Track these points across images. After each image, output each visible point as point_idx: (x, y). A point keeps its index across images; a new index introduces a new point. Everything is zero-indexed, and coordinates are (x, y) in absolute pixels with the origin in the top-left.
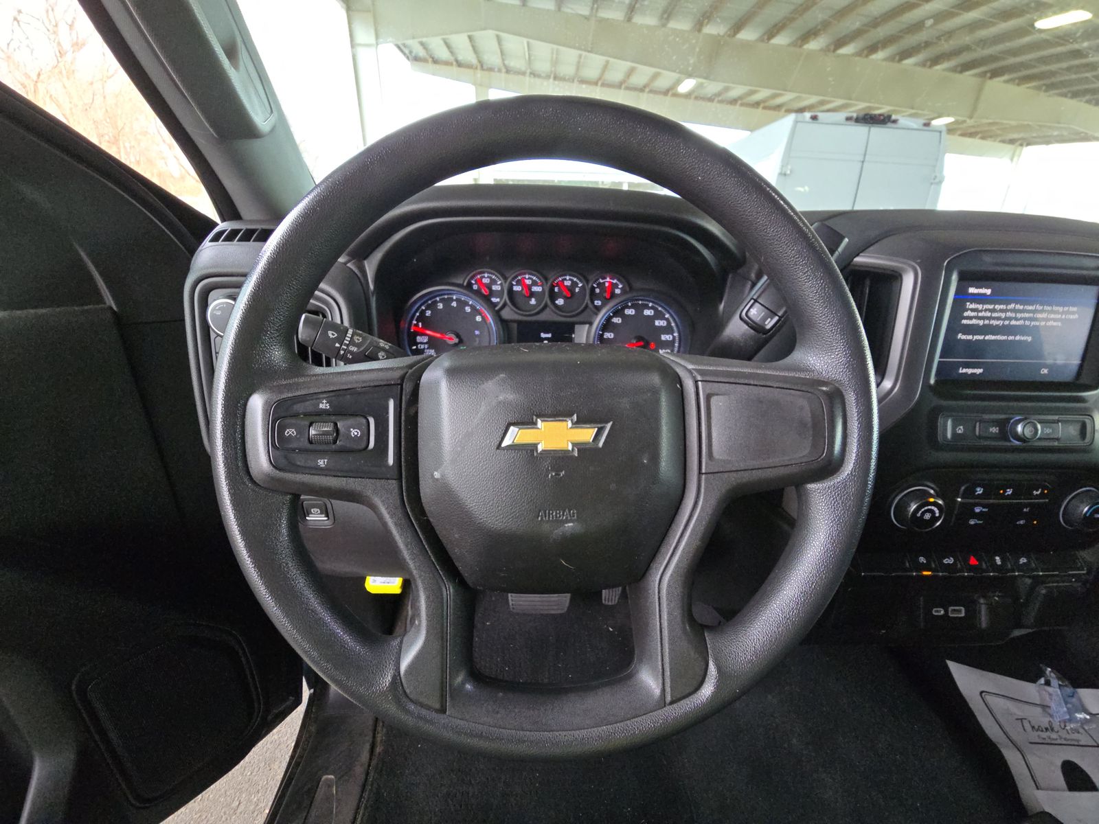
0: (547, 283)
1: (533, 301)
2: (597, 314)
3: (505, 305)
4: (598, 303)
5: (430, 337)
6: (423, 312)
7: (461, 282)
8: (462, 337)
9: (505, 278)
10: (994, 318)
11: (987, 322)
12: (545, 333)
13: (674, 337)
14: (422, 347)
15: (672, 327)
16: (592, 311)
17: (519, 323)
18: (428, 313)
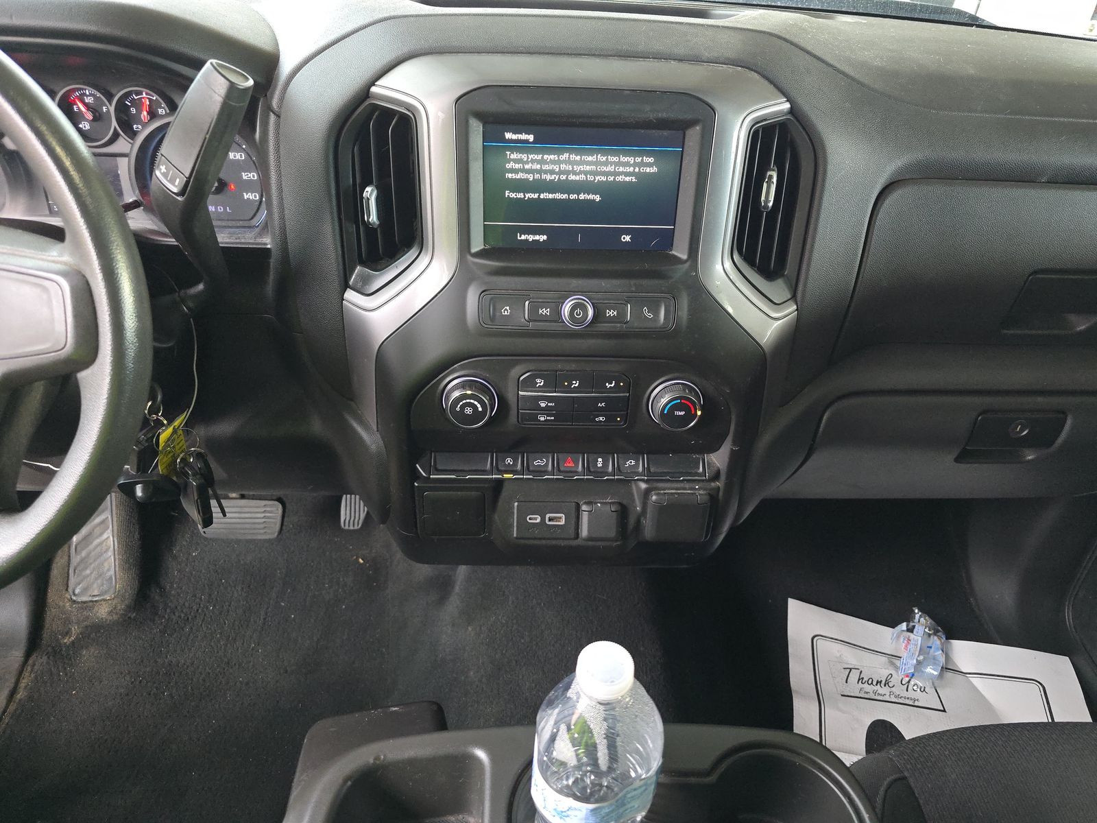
10: (546, 172)
11: (537, 176)
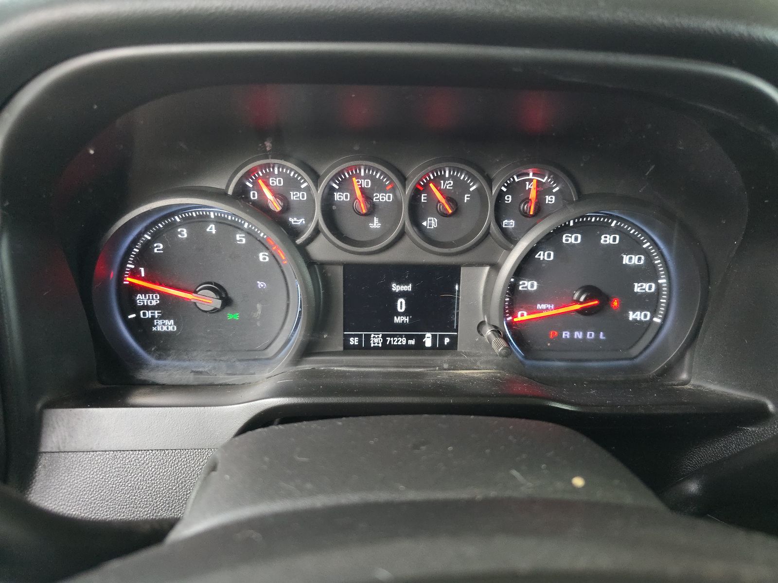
0: (404, 186)
1: (375, 224)
2: (510, 250)
3: (317, 231)
4: (509, 223)
5: (164, 296)
6: (148, 245)
7: (223, 187)
8: (232, 294)
9: (316, 178)
12: (399, 283)
13: (659, 287)
14: (149, 314)
15: (655, 267)
16: (496, 241)
17: (348, 267)
18: (158, 248)
